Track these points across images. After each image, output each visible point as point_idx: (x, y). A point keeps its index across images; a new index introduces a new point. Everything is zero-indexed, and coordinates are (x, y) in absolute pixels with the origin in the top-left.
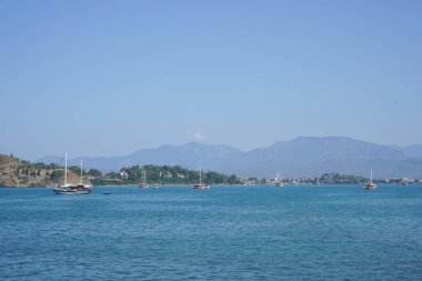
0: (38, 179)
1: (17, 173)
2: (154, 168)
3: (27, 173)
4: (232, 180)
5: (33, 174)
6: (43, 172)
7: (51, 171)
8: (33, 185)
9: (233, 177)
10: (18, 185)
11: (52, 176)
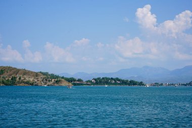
0: (51, 83)
1: (43, 80)
2: (107, 78)
3: (47, 80)
4: (141, 84)
5: (49, 81)
6: (53, 80)
7: (56, 80)
8: (48, 85)
9: (141, 83)
10: (43, 85)
11: (56, 81)
